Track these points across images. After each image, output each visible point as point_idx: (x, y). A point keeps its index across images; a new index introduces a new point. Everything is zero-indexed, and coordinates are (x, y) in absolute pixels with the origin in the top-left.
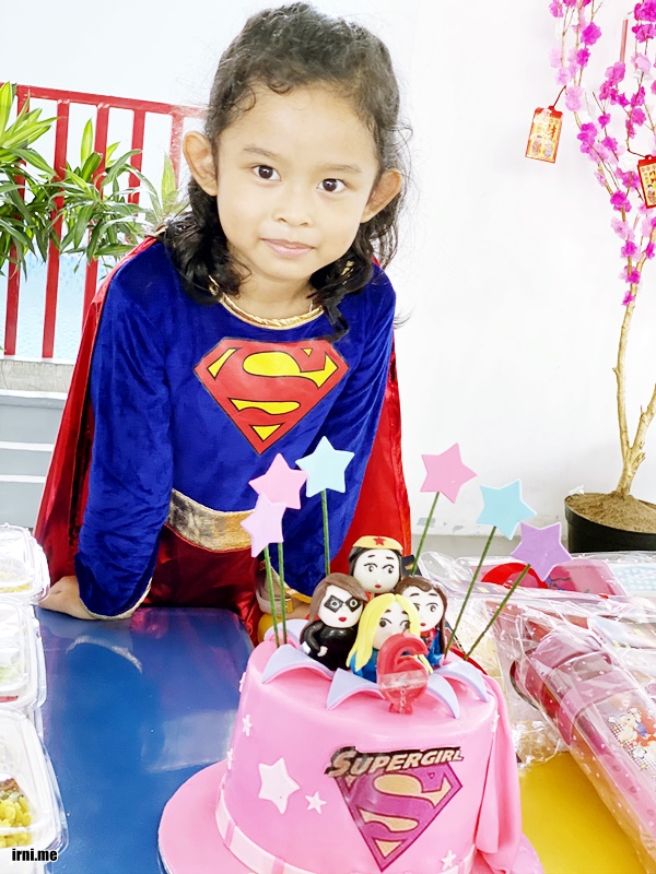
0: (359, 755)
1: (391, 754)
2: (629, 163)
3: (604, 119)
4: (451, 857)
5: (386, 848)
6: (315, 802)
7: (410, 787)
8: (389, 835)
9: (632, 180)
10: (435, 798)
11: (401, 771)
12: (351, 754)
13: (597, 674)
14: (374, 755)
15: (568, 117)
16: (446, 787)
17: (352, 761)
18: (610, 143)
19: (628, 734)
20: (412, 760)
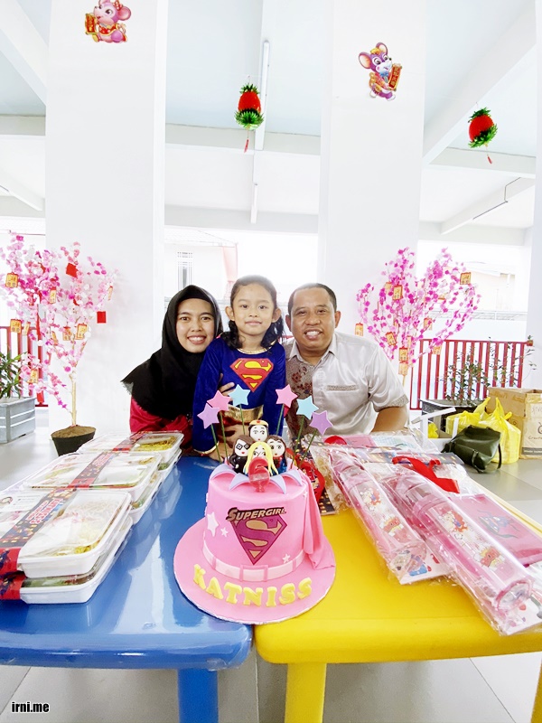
0: (239, 511)
1: (252, 511)
2: (383, 335)
3: (375, 326)
4: (287, 557)
5: (255, 554)
6: (224, 532)
7: (262, 526)
8: (256, 548)
9: (384, 339)
10: (275, 530)
11: (257, 519)
12: (236, 511)
13: (356, 474)
14: (245, 511)
15: (365, 325)
16: (279, 525)
17: (236, 514)
18: (378, 331)
19: (368, 500)
20: (261, 514)
